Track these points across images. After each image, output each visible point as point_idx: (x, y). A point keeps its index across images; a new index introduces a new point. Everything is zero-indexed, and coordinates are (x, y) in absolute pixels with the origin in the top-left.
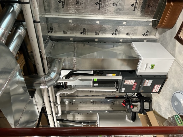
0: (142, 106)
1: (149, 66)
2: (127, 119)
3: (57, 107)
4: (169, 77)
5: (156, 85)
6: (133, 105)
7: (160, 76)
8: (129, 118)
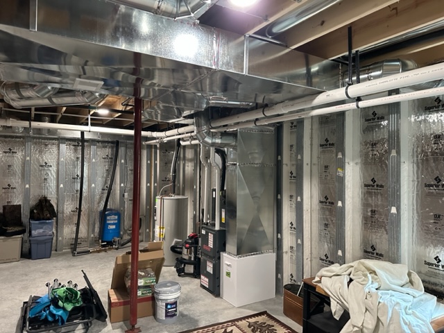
0: (189, 263)
1: (230, 270)
2: (175, 240)
3: (188, 140)
4: (217, 299)
5: (207, 280)
6: (191, 247)
7: (219, 286)
8: (177, 243)
